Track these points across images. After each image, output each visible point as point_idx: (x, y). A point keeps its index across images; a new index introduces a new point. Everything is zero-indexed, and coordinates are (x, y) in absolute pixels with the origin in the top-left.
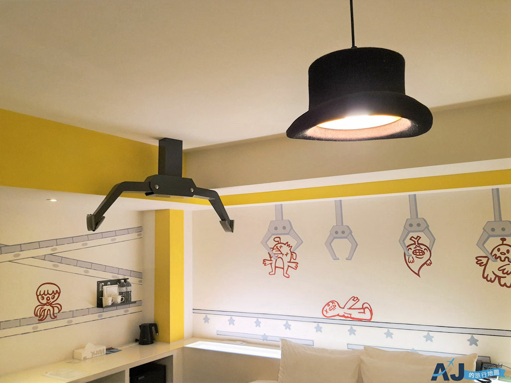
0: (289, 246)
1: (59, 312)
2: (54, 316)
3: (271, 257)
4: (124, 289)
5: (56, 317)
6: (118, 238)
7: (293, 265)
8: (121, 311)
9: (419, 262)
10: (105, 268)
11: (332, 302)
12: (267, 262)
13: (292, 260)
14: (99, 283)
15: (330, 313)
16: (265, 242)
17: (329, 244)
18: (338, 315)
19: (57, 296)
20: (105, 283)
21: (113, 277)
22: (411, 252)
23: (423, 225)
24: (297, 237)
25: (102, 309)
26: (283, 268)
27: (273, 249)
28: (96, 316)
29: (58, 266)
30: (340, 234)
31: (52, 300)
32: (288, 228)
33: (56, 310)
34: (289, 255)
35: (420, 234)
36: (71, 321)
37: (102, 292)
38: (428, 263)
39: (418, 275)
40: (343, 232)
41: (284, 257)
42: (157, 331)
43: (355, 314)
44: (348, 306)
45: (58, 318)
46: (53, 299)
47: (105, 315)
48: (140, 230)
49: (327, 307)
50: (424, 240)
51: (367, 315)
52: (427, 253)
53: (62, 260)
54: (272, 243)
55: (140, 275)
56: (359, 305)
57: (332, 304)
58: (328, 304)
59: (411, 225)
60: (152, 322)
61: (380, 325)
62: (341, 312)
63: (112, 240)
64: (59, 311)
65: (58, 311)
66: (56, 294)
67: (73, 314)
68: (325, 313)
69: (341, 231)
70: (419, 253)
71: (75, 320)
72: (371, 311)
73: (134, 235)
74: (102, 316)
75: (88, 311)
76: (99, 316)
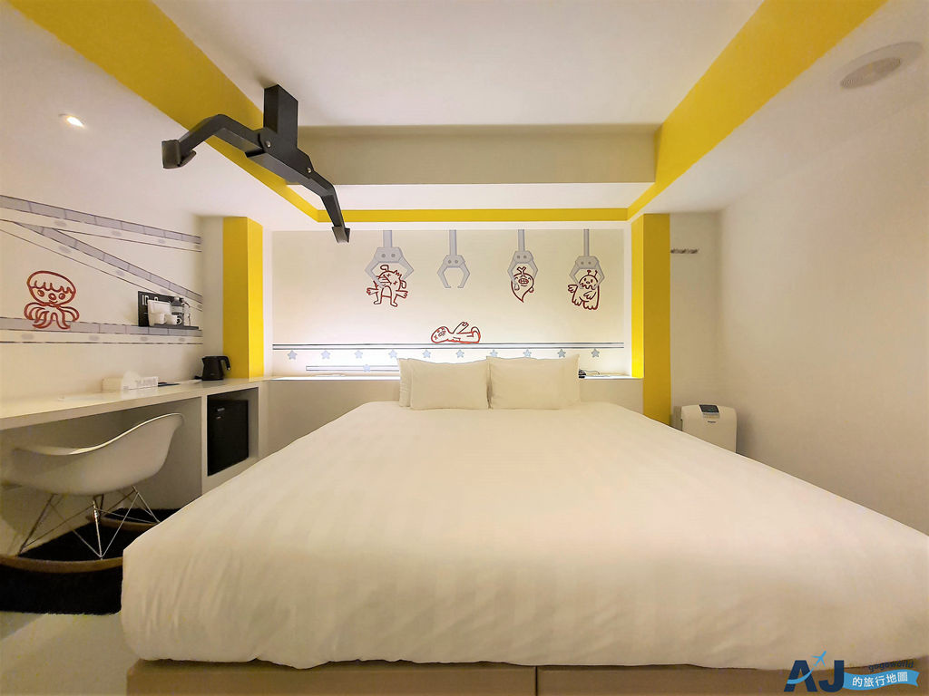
0: (398, 274)
1: (73, 321)
2: (65, 324)
3: (376, 286)
4: (179, 309)
5: (68, 327)
6: (168, 242)
7: (402, 294)
8: (174, 338)
9: (523, 289)
10: (150, 277)
11: (442, 328)
12: (372, 291)
13: (401, 289)
14: (140, 294)
15: (440, 339)
16: (370, 270)
17: (441, 273)
18: (447, 340)
19: (68, 296)
20: (152, 296)
21: (162, 291)
22: (517, 280)
23: (529, 258)
24: (406, 264)
25: (146, 328)
26: (391, 297)
27: (380, 277)
28: (137, 338)
29: (69, 252)
30: (453, 263)
31: (60, 301)
32: (398, 255)
33: (69, 317)
34: (398, 284)
35: (526, 265)
36: (97, 338)
37: (146, 307)
38: (531, 290)
39: (522, 300)
40: (456, 262)
41: (392, 286)
42: (228, 366)
43: (464, 338)
44: (458, 331)
45: (72, 329)
46: (62, 299)
47: (151, 339)
48: (198, 240)
49: (437, 334)
50: (529, 270)
51: (475, 338)
52: (531, 282)
53: (76, 245)
54: (378, 272)
55: (199, 298)
56: (468, 330)
57: (442, 330)
58: (438, 330)
59: (519, 257)
60: (220, 354)
61: (487, 346)
62: (450, 337)
63: (160, 241)
64: (75, 319)
65: (72, 318)
66: (66, 292)
67: (100, 328)
68: (434, 339)
69: (454, 260)
70: (524, 282)
71: (102, 338)
72: (479, 334)
73: (190, 245)
74: (146, 339)
75: (124, 329)
76: (142, 339)
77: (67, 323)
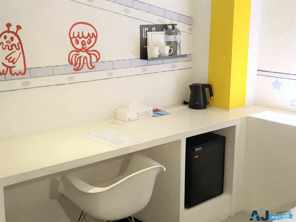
4: (172, 38)
14: (142, 27)
19: (93, 40)
20: (150, 28)
21: (158, 21)
25: (147, 61)
28: (139, 70)
29: (93, 0)
31: (88, 46)
33: (94, 59)
36: (112, 74)
37: (146, 39)
42: (211, 95)
45: (96, 68)
47: (149, 69)
55: (190, 21)
60: (206, 82)
67: (113, 65)
71: (116, 73)
74: (146, 69)
75: (130, 63)
76: (143, 70)
77: (93, 64)
